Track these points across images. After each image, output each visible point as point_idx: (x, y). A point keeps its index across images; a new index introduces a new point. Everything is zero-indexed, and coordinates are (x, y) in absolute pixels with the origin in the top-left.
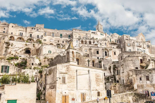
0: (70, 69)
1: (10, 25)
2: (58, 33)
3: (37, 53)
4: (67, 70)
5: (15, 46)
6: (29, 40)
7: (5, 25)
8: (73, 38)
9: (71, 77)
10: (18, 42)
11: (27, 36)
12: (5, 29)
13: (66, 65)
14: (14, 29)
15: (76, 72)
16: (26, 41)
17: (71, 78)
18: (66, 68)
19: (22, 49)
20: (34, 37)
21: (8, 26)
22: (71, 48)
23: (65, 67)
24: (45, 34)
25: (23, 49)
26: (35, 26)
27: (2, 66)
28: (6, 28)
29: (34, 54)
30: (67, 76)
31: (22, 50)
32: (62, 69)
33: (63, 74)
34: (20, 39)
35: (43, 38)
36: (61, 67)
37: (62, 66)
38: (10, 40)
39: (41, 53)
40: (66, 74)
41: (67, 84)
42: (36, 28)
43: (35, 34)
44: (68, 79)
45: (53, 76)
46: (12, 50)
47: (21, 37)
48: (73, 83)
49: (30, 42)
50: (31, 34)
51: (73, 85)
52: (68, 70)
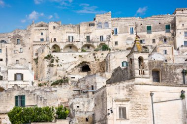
0: (134, 91)
1: (49, 26)
2: (141, 24)
3: (102, 69)
4: (130, 95)
5: (63, 62)
6: (87, 48)
7: (42, 26)
8: (175, 30)
9: (139, 106)
10: (67, 53)
11: (81, 41)
12: (42, 34)
13: (125, 86)
14: (58, 31)
15: (150, 97)
16: (80, 51)
17: (138, 108)
18: (126, 90)
19: (74, 65)
20: (94, 40)
21: (47, 28)
22: (135, 52)
23: (123, 89)
24: (115, 32)
25: (77, 64)
26: (95, 20)
27: (16, 97)
28: (44, 32)
29: (97, 71)
30: (129, 106)
31: (75, 67)
32: (117, 92)
33: (121, 103)
34: (69, 48)
35: (111, 40)
36: (116, 89)
37: (118, 87)
38: (54, 52)
39: (108, 68)
40: (128, 101)
41: (131, 120)
42: (95, 23)
43: (96, 34)
44: (132, 111)
45: (103, 107)
46: (58, 68)
47: (71, 43)
48: (145, 118)
49: (88, 50)
50: (88, 35)
51: (144, 121)
52: (130, 93)
